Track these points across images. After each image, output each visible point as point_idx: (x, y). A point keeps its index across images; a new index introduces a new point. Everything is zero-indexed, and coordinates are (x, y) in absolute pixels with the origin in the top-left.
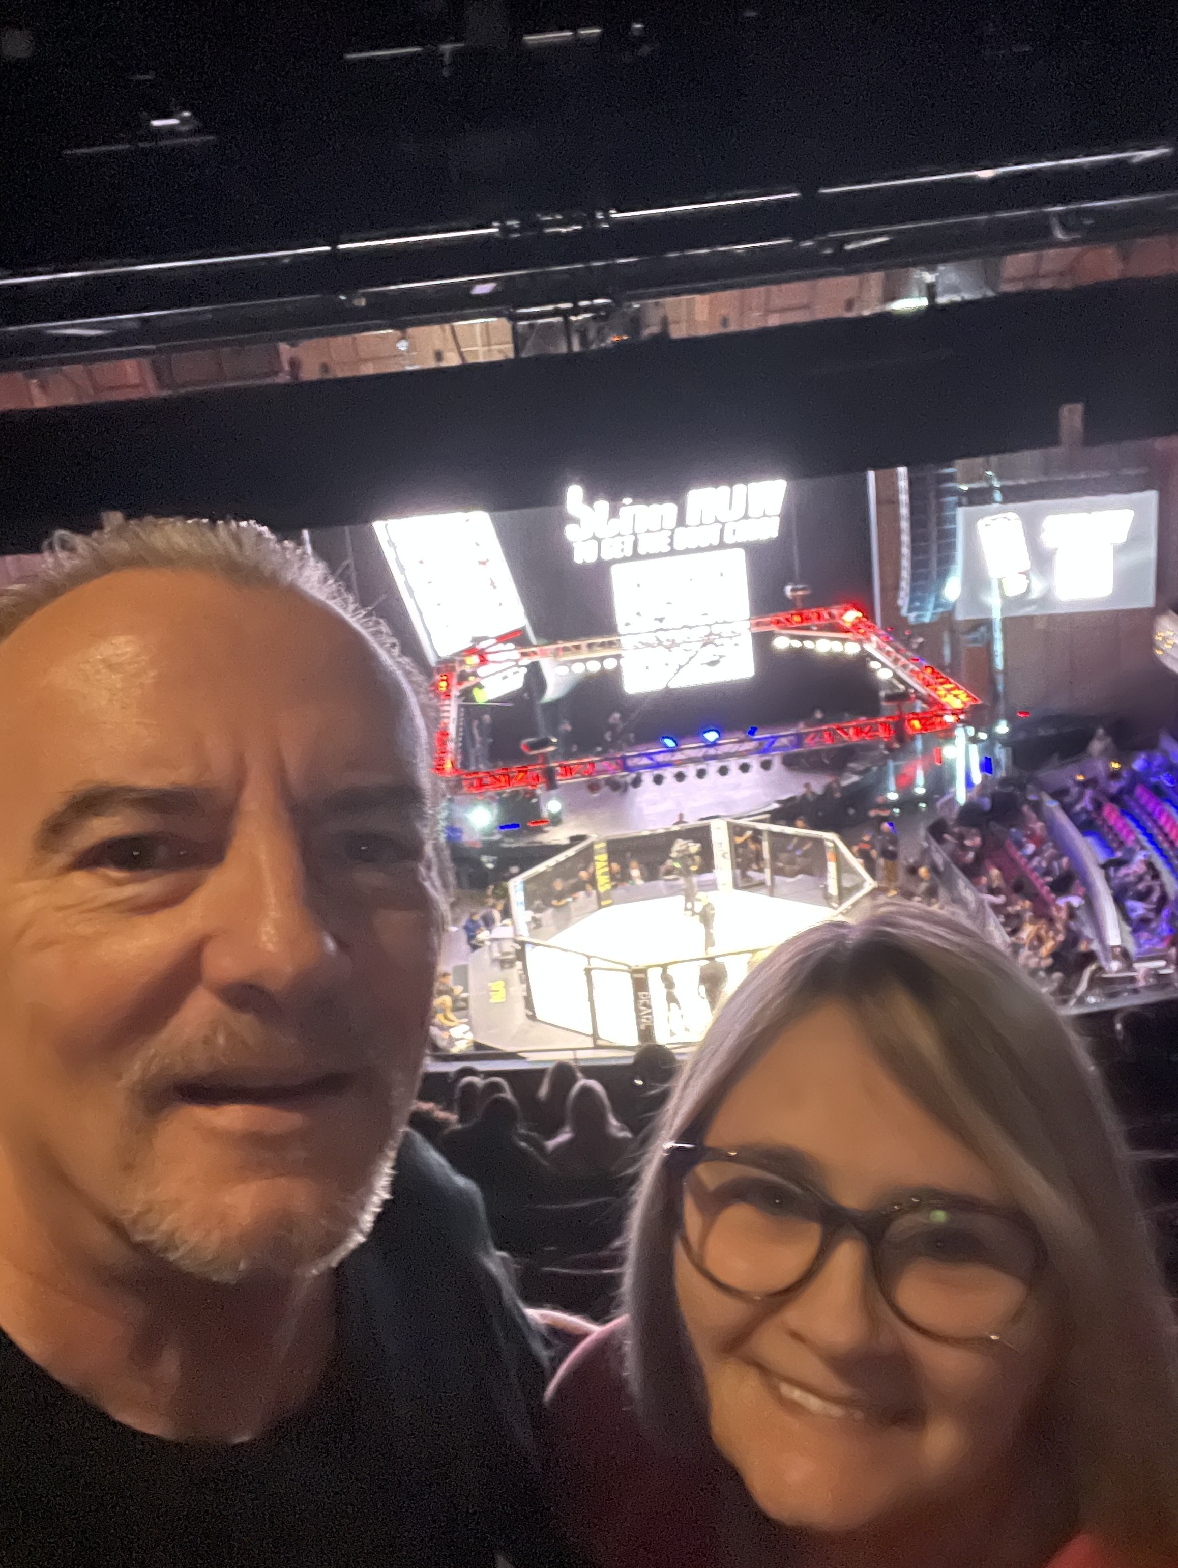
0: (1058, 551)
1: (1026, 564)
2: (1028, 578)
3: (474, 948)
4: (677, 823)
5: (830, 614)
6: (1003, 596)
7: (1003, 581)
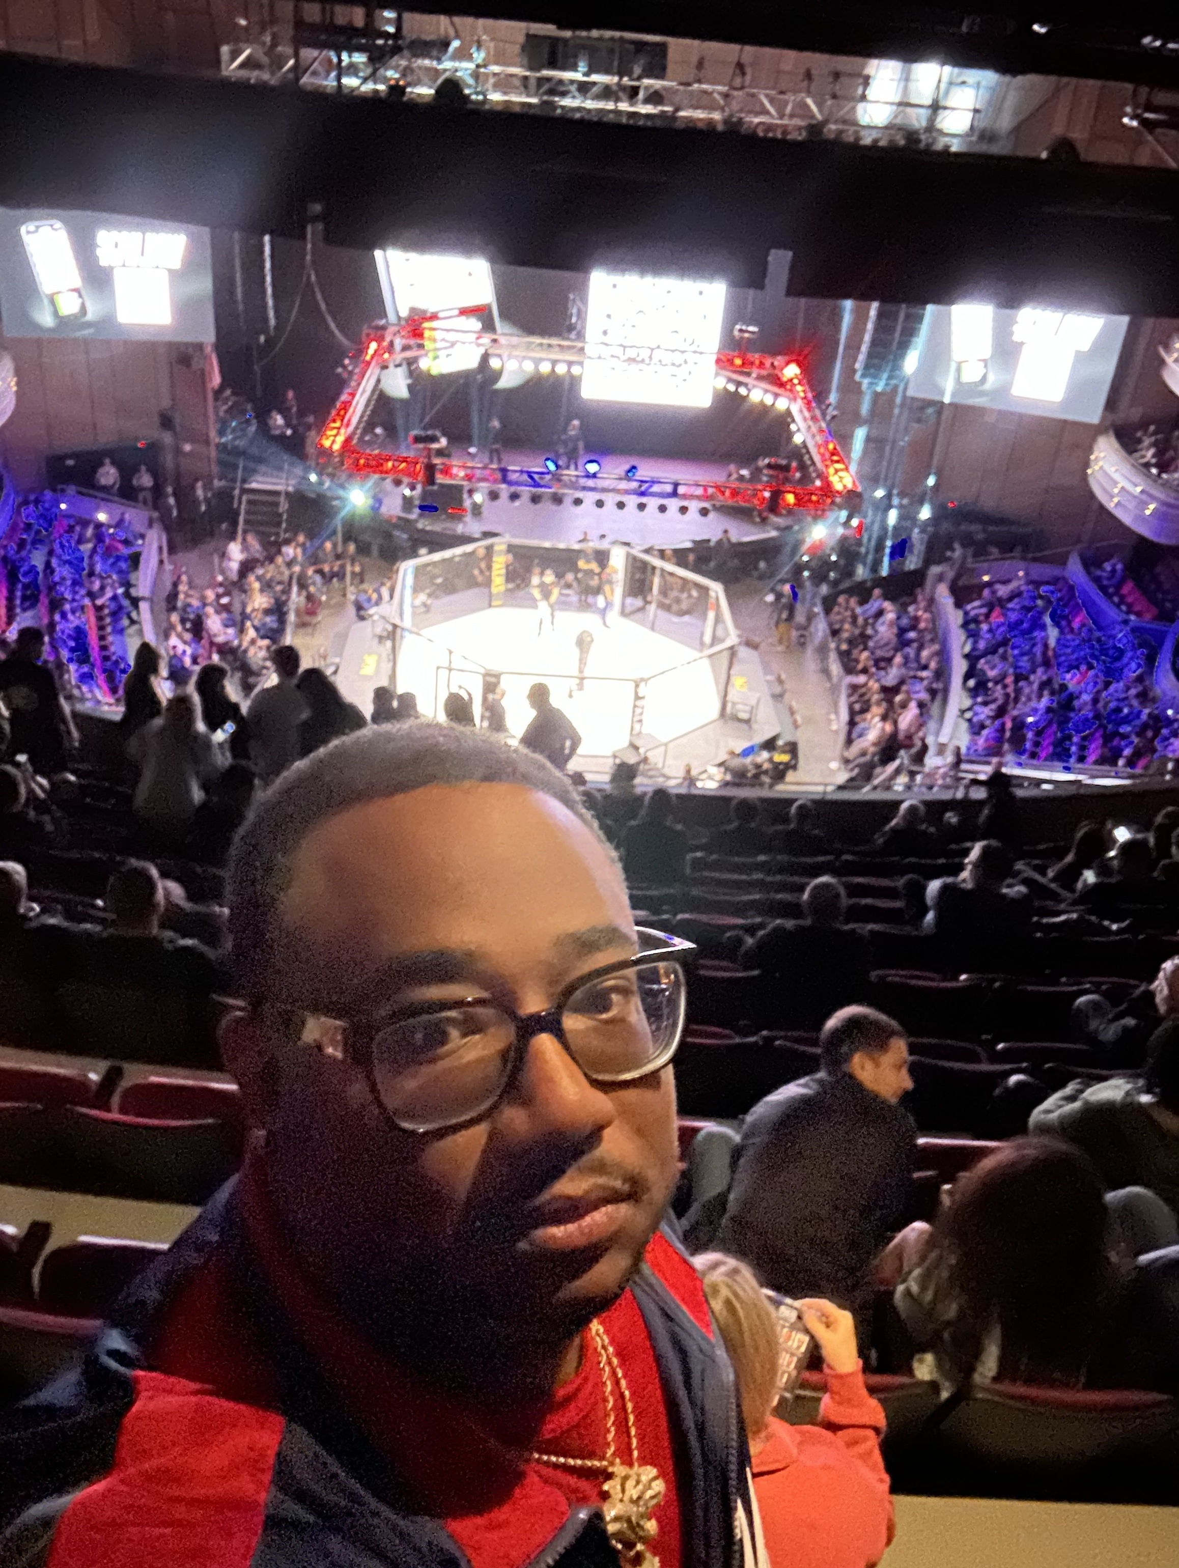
0: (1025, 348)
1: (987, 353)
2: (986, 366)
3: (362, 618)
4: (580, 541)
5: (772, 364)
6: (958, 379)
7: (963, 365)
